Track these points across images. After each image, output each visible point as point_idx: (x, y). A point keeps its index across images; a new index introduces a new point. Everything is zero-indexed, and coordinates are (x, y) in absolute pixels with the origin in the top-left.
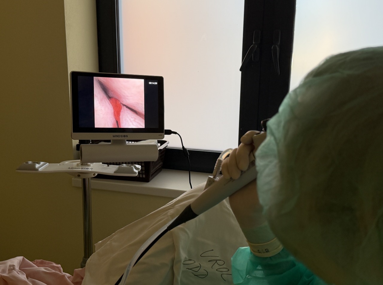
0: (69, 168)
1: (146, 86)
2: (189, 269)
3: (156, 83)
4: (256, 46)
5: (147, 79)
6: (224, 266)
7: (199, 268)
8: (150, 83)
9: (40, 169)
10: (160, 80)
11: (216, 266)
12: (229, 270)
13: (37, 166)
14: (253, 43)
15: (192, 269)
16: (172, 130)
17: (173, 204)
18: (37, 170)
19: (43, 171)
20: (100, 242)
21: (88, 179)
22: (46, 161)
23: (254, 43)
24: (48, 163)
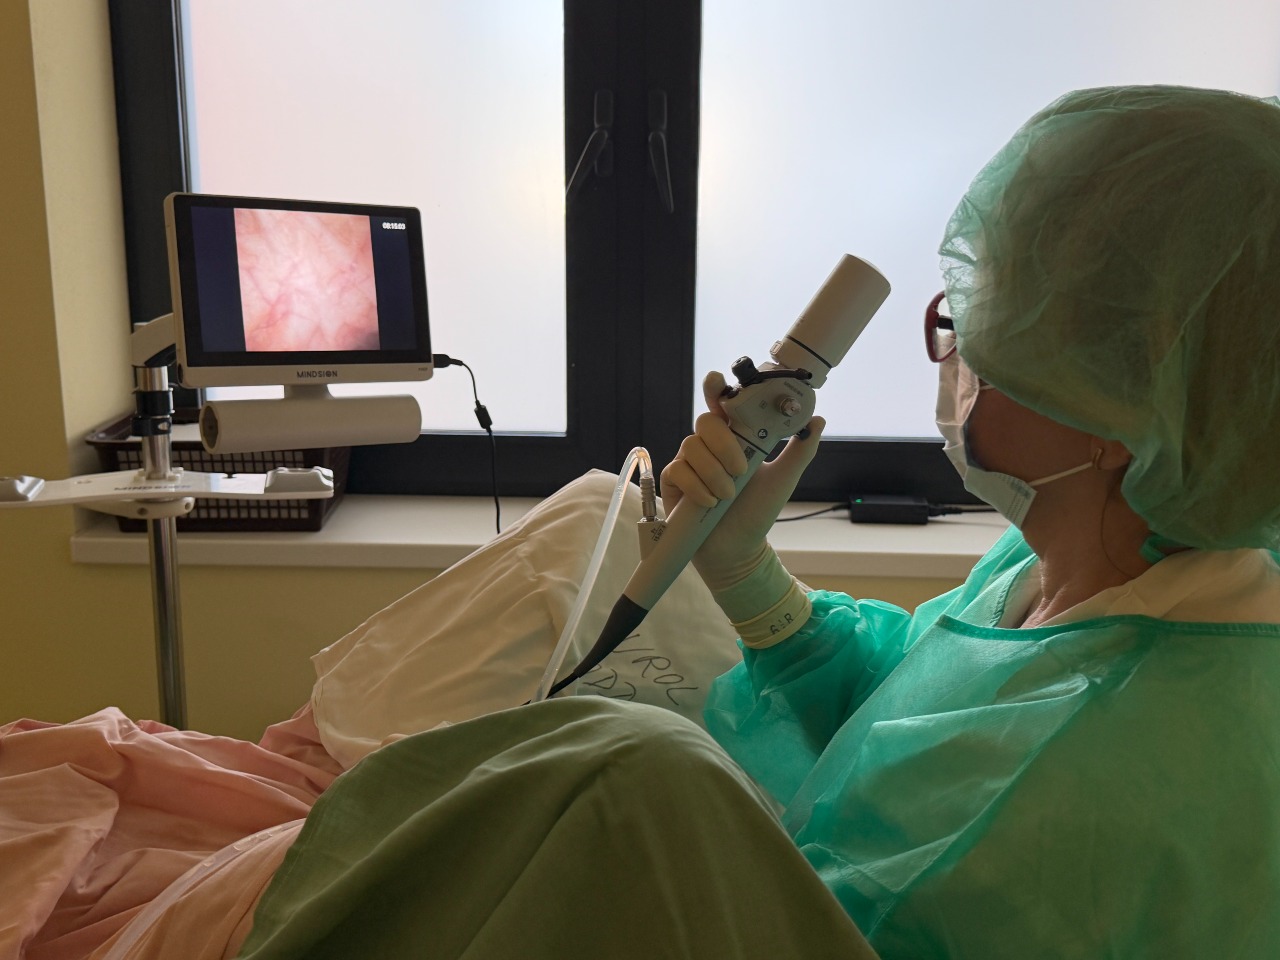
0: (116, 489)
1: (377, 235)
2: (590, 684)
3: (402, 226)
4: (606, 135)
5: (377, 213)
6: (670, 671)
7: (613, 679)
8: (386, 226)
9: (31, 496)
10: (411, 216)
11: (653, 673)
12: (683, 679)
13: (21, 487)
14: (593, 125)
15: (599, 684)
16: (452, 356)
17: (521, 531)
18: (23, 498)
19: (40, 502)
20: (327, 649)
21: (170, 520)
22: (38, 474)
23: (596, 126)
24: (42, 481)
